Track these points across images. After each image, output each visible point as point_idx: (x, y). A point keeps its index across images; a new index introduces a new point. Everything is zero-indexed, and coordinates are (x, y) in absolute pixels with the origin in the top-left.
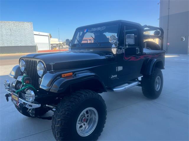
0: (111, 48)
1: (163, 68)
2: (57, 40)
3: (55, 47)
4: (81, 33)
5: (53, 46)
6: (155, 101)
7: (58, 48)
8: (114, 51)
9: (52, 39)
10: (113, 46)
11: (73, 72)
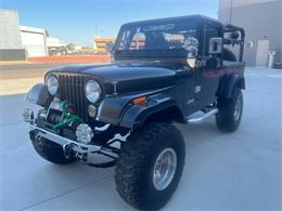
0: (186, 57)
1: (244, 88)
2: (57, 40)
3: (55, 52)
4: (129, 33)
5: (52, 51)
6: (233, 134)
7: (59, 54)
8: (192, 63)
9: (48, 39)
10: (190, 55)
11: (147, 96)
